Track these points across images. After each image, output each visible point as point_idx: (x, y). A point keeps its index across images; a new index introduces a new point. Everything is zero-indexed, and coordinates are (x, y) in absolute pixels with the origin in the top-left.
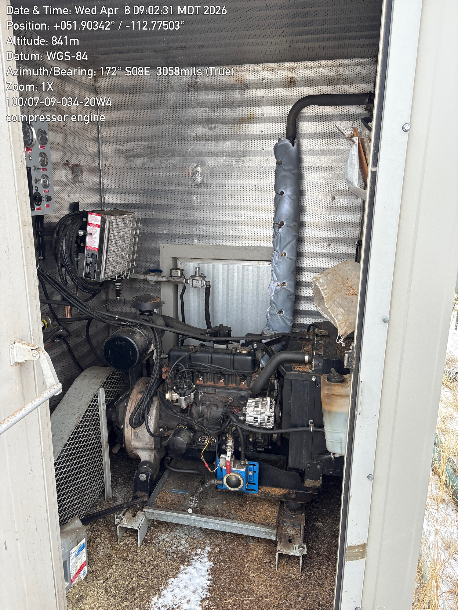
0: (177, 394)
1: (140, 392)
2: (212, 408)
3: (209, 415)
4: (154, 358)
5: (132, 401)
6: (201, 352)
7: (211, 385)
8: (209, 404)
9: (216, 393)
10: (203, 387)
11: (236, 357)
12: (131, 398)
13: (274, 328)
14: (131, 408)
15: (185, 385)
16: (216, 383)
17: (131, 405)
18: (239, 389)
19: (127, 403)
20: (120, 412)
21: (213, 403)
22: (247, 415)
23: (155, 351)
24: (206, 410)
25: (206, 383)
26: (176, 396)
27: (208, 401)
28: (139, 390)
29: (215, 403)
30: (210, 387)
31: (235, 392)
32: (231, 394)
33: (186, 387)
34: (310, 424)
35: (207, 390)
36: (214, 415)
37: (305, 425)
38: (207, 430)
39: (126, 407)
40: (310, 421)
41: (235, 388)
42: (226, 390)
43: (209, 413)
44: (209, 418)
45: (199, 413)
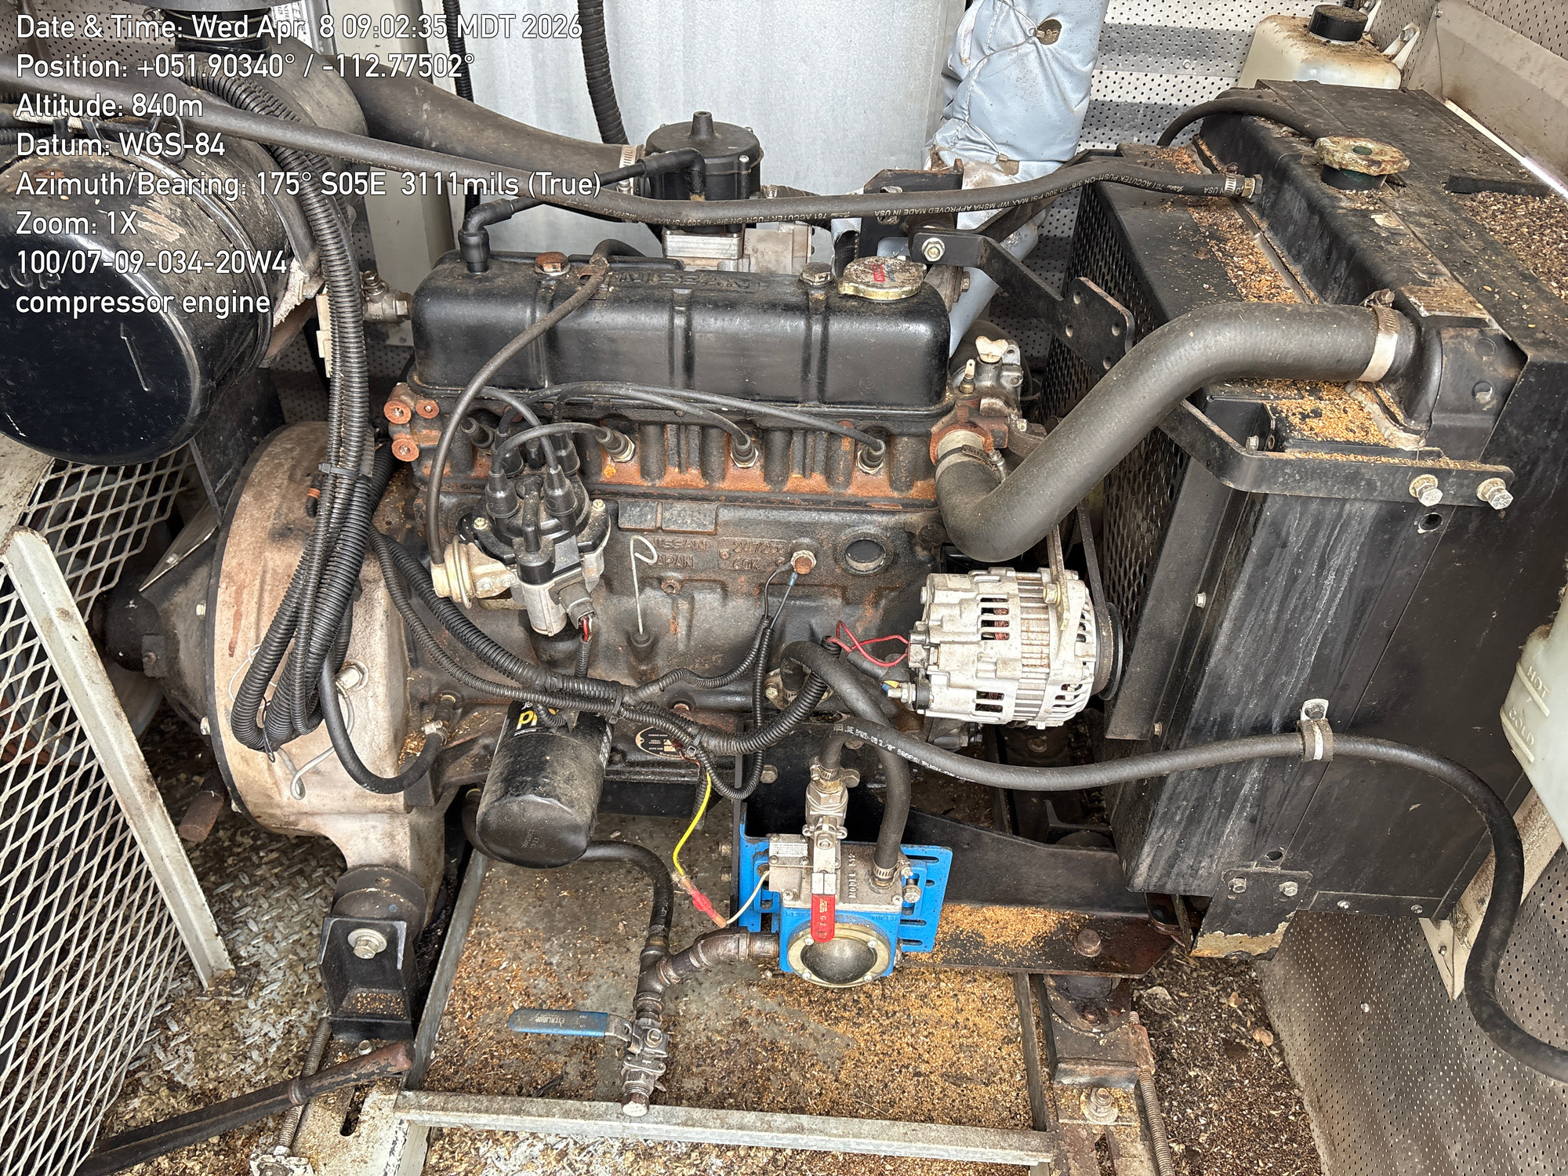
0: (500, 566)
1: (282, 534)
2: (698, 596)
3: (682, 631)
4: (325, 350)
5: (239, 593)
6: (617, 302)
7: (686, 486)
8: (681, 582)
9: (720, 530)
10: (642, 502)
11: (839, 327)
12: (229, 576)
13: (1001, 130)
14: (236, 629)
15: (543, 515)
16: (717, 473)
17: (238, 616)
18: (848, 503)
19: (211, 601)
20: (181, 637)
21: (704, 576)
22: (937, 680)
23: (323, 304)
24: (666, 611)
25: (660, 476)
26: (494, 576)
27: (676, 569)
28: (269, 524)
29: (714, 576)
30: (681, 498)
31: (825, 517)
32: (803, 529)
33: (552, 522)
34: (1304, 717)
35: (667, 515)
36: (709, 631)
37: (1276, 720)
38: (696, 742)
39: (207, 625)
40: (1309, 704)
41: (824, 498)
42: (775, 513)
43: (682, 623)
44: (687, 646)
45: (630, 629)
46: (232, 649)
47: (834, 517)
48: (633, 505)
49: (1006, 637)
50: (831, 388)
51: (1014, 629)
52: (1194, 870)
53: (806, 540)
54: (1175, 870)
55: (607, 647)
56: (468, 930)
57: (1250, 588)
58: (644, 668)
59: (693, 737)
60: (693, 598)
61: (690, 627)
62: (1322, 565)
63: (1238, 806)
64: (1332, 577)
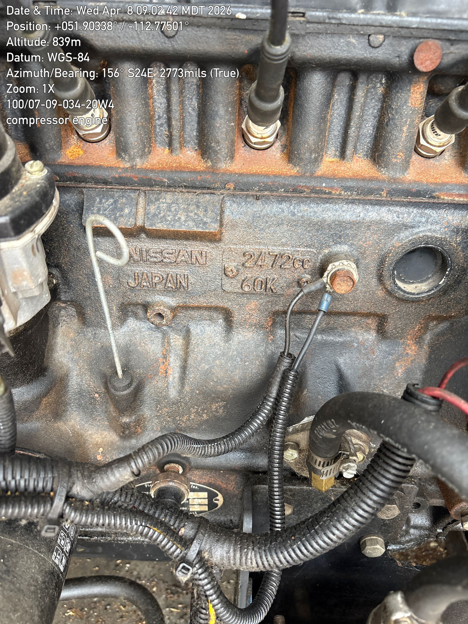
2: (195, 329)
3: (174, 374)
8: (174, 310)
10: (116, 191)
16: (223, 148)
21: (202, 301)
24: (154, 348)
25: (144, 153)
27: (167, 291)
29: (215, 302)
30: (173, 186)
31: (373, 214)
32: (340, 231)
35: (152, 209)
36: (208, 374)
38: (192, 553)
42: (303, 207)
43: (174, 363)
44: (180, 392)
45: (108, 372)
47: (386, 214)
48: (104, 195)
53: (344, 248)
58: (126, 420)
60: (188, 331)
61: (184, 368)
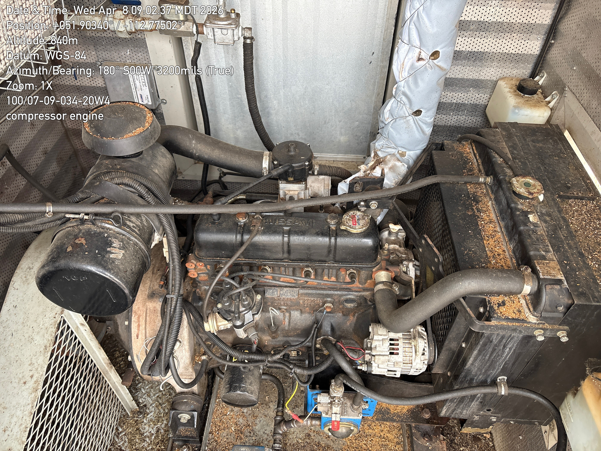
0: (226, 322)
3: (287, 323)
5: (139, 318)
8: (286, 309)
9: (300, 296)
10: (273, 288)
11: (341, 241)
18: (344, 289)
21: (294, 307)
22: (374, 365)
24: (281, 317)
26: (224, 324)
27: (285, 306)
29: (298, 308)
30: (286, 287)
31: (336, 293)
34: (498, 381)
35: (282, 292)
36: (296, 324)
37: (489, 380)
38: (293, 371)
39: (129, 328)
40: (500, 378)
41: (336, 287)
42: (319, 291)
43: (287, 320)
44: (288, 328)
45: (269, 323)
46: (137, 336)
47: (339, 292)
48: (270, 289)
49: (398, 354)
50: (337, 258)
51: (400, 351)
52: (461, 413)
53: (329, 299)
54: (455, 412)
55: (261, 328)
56: (216, 400)
57: (480, 352)
58: (274, 335)
59: (291, 369)
60: (290, 312)
61: (289, 322)
62: (504, 347)
63: (476, 399)
64: (508, 349)
